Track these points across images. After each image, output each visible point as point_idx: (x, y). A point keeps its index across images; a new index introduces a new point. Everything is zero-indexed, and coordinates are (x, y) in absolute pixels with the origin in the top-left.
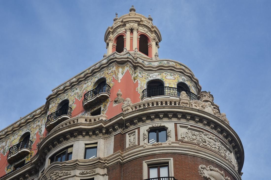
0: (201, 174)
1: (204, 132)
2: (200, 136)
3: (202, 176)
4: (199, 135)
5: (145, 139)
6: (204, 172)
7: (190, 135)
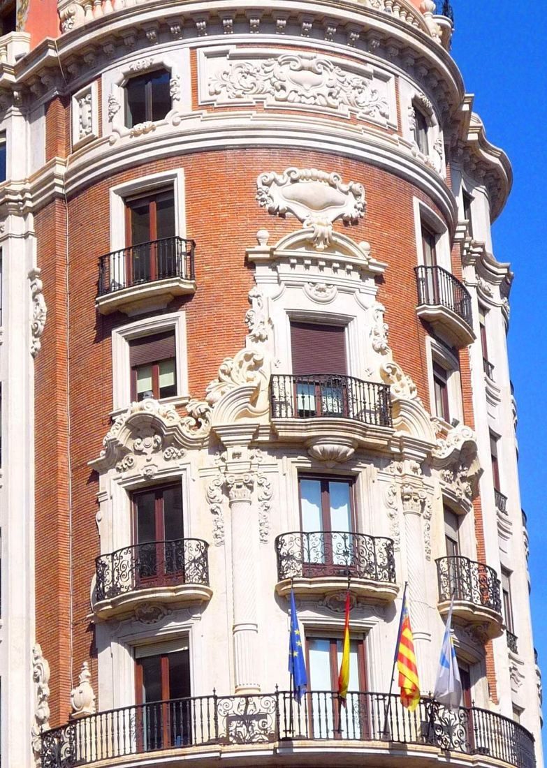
0: (262, 204)
1: (278, 55)
2: (266, 72)
3: (267, 207)
4: (263, 69)
5: (112, 114)
6: (272, 195)
7: (236, 77)
